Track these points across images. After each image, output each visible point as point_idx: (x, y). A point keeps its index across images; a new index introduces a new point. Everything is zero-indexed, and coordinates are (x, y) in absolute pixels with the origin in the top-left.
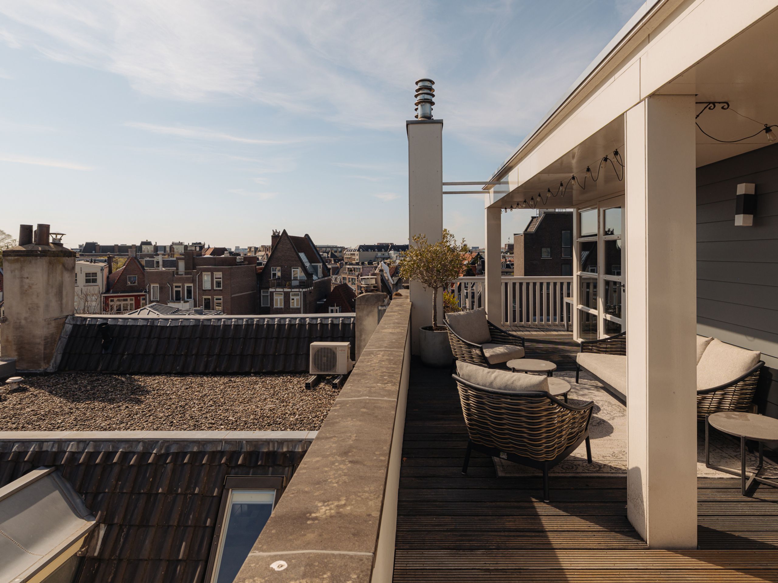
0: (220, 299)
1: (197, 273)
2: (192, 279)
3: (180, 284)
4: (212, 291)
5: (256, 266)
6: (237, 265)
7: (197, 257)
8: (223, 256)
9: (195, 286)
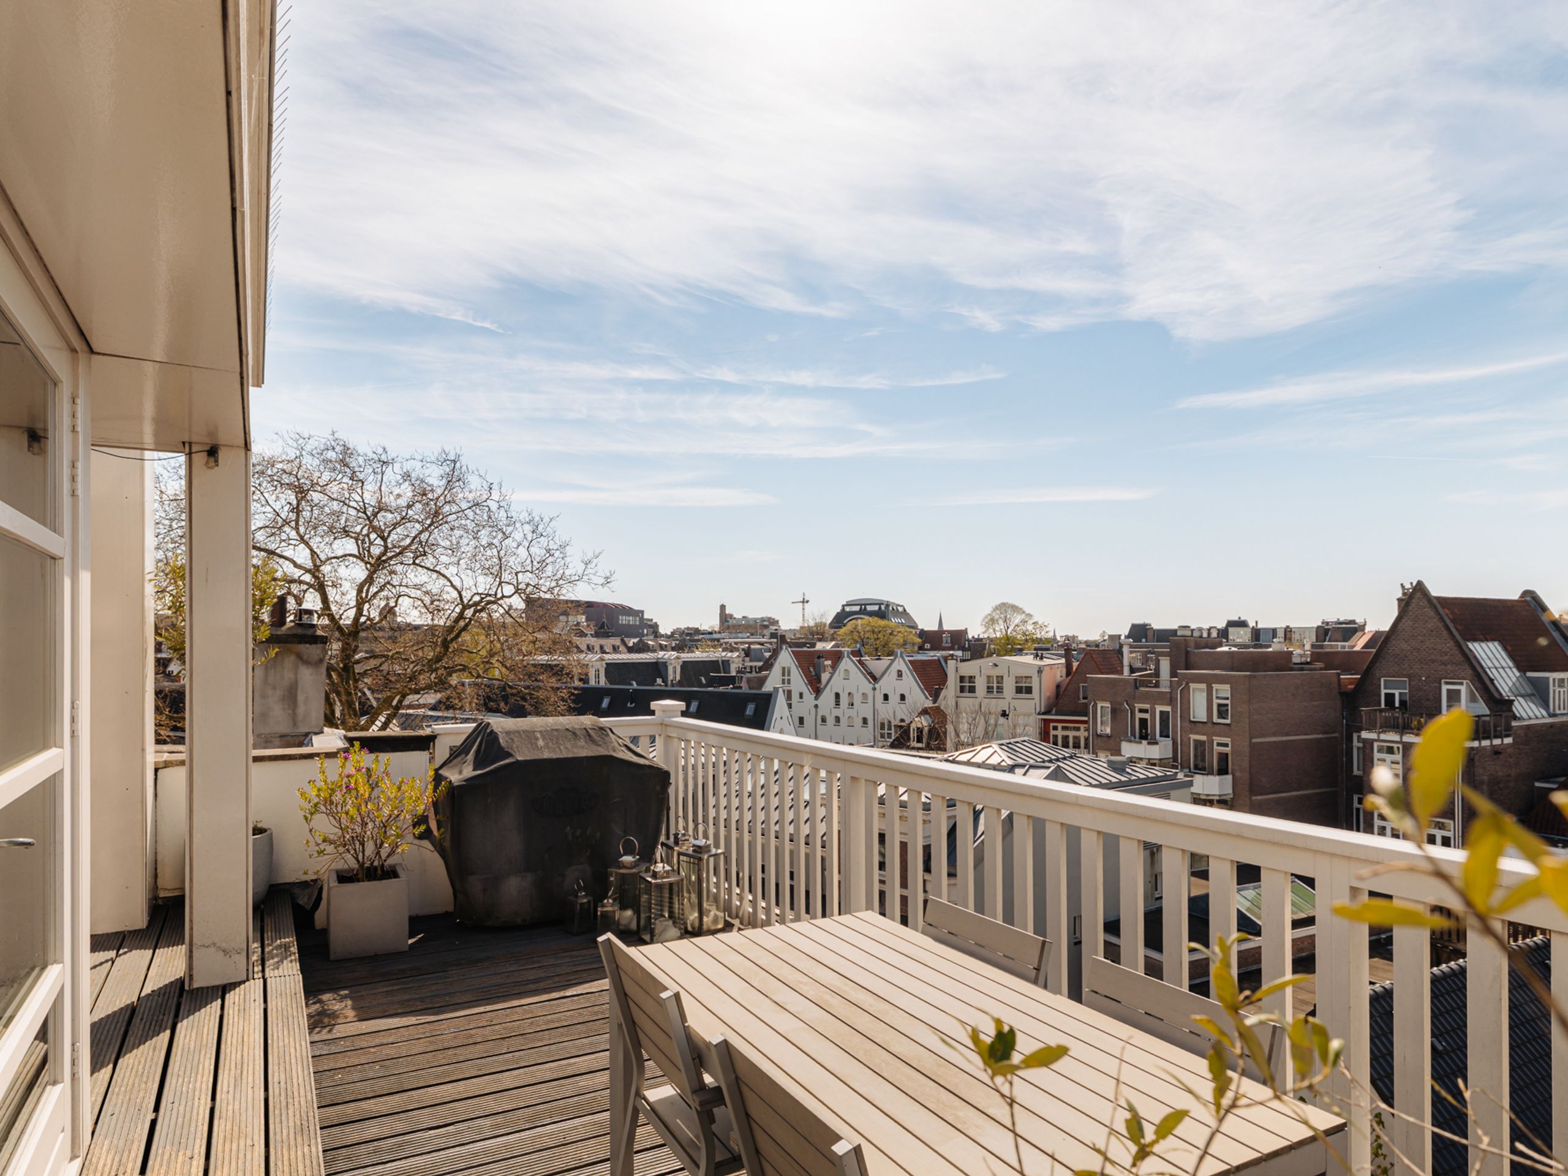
0: (1226, 745)
1: (1179, 684)
2: (1169, 696)
3: (1147, 706)
4: (1210, 725)
5: (1339, 675)
6: (1292, 669)
7: (1197, 651)
8: (1271, 649)
9: (1174, 711)
